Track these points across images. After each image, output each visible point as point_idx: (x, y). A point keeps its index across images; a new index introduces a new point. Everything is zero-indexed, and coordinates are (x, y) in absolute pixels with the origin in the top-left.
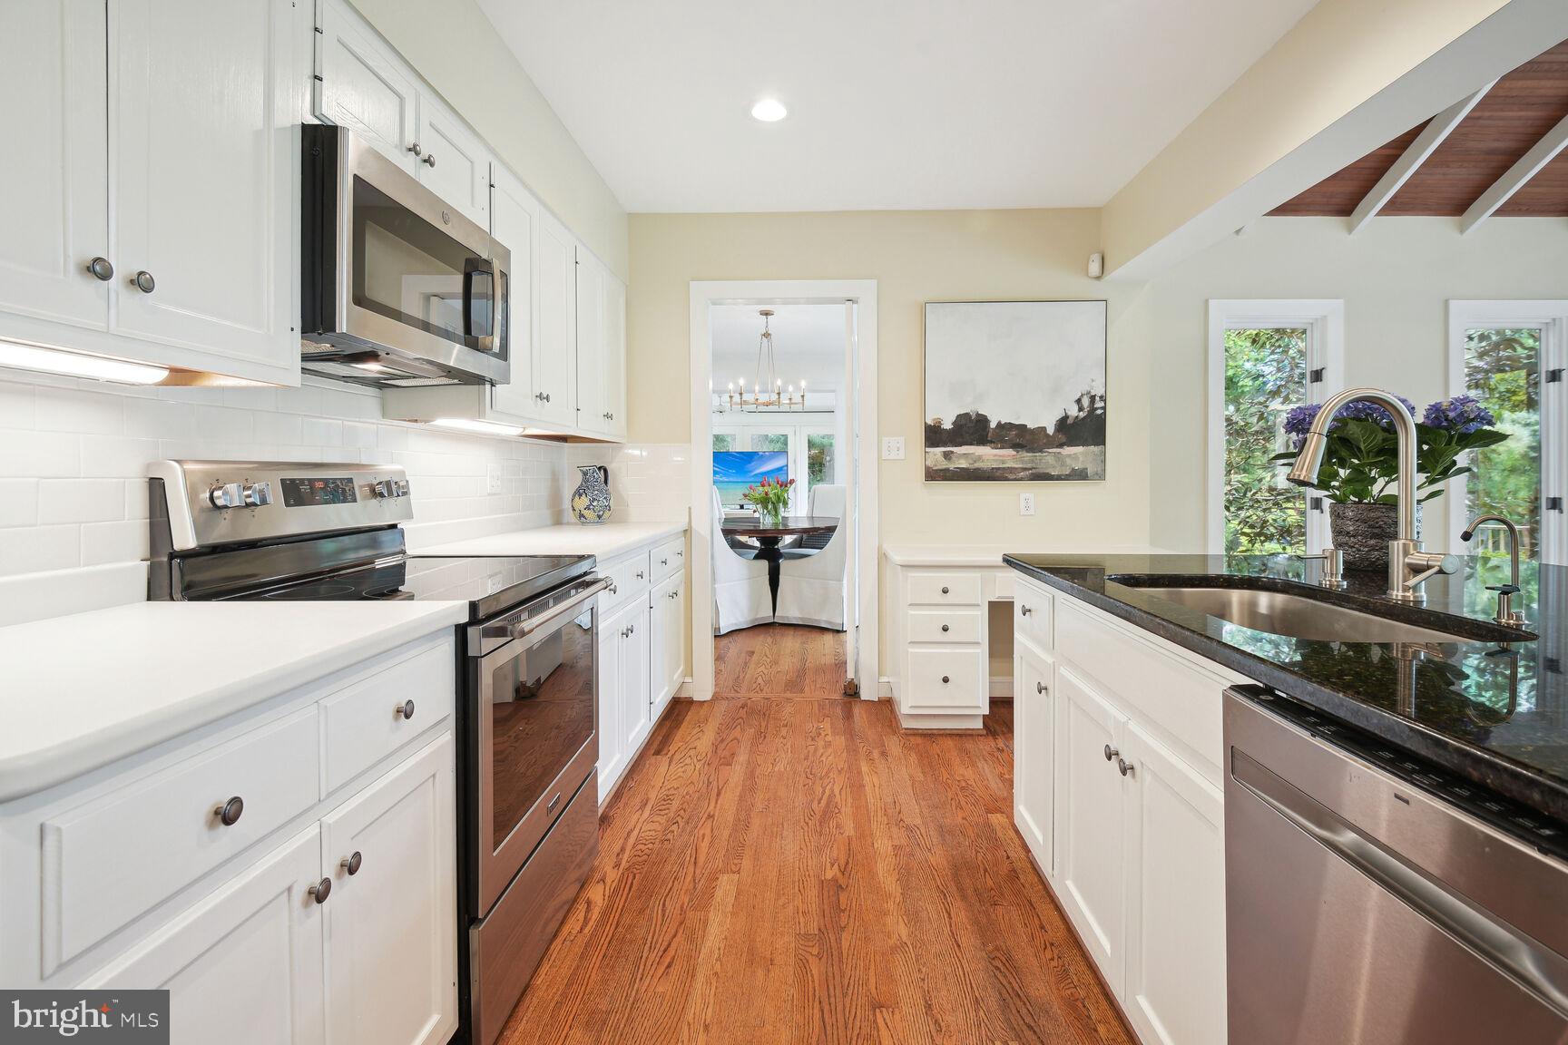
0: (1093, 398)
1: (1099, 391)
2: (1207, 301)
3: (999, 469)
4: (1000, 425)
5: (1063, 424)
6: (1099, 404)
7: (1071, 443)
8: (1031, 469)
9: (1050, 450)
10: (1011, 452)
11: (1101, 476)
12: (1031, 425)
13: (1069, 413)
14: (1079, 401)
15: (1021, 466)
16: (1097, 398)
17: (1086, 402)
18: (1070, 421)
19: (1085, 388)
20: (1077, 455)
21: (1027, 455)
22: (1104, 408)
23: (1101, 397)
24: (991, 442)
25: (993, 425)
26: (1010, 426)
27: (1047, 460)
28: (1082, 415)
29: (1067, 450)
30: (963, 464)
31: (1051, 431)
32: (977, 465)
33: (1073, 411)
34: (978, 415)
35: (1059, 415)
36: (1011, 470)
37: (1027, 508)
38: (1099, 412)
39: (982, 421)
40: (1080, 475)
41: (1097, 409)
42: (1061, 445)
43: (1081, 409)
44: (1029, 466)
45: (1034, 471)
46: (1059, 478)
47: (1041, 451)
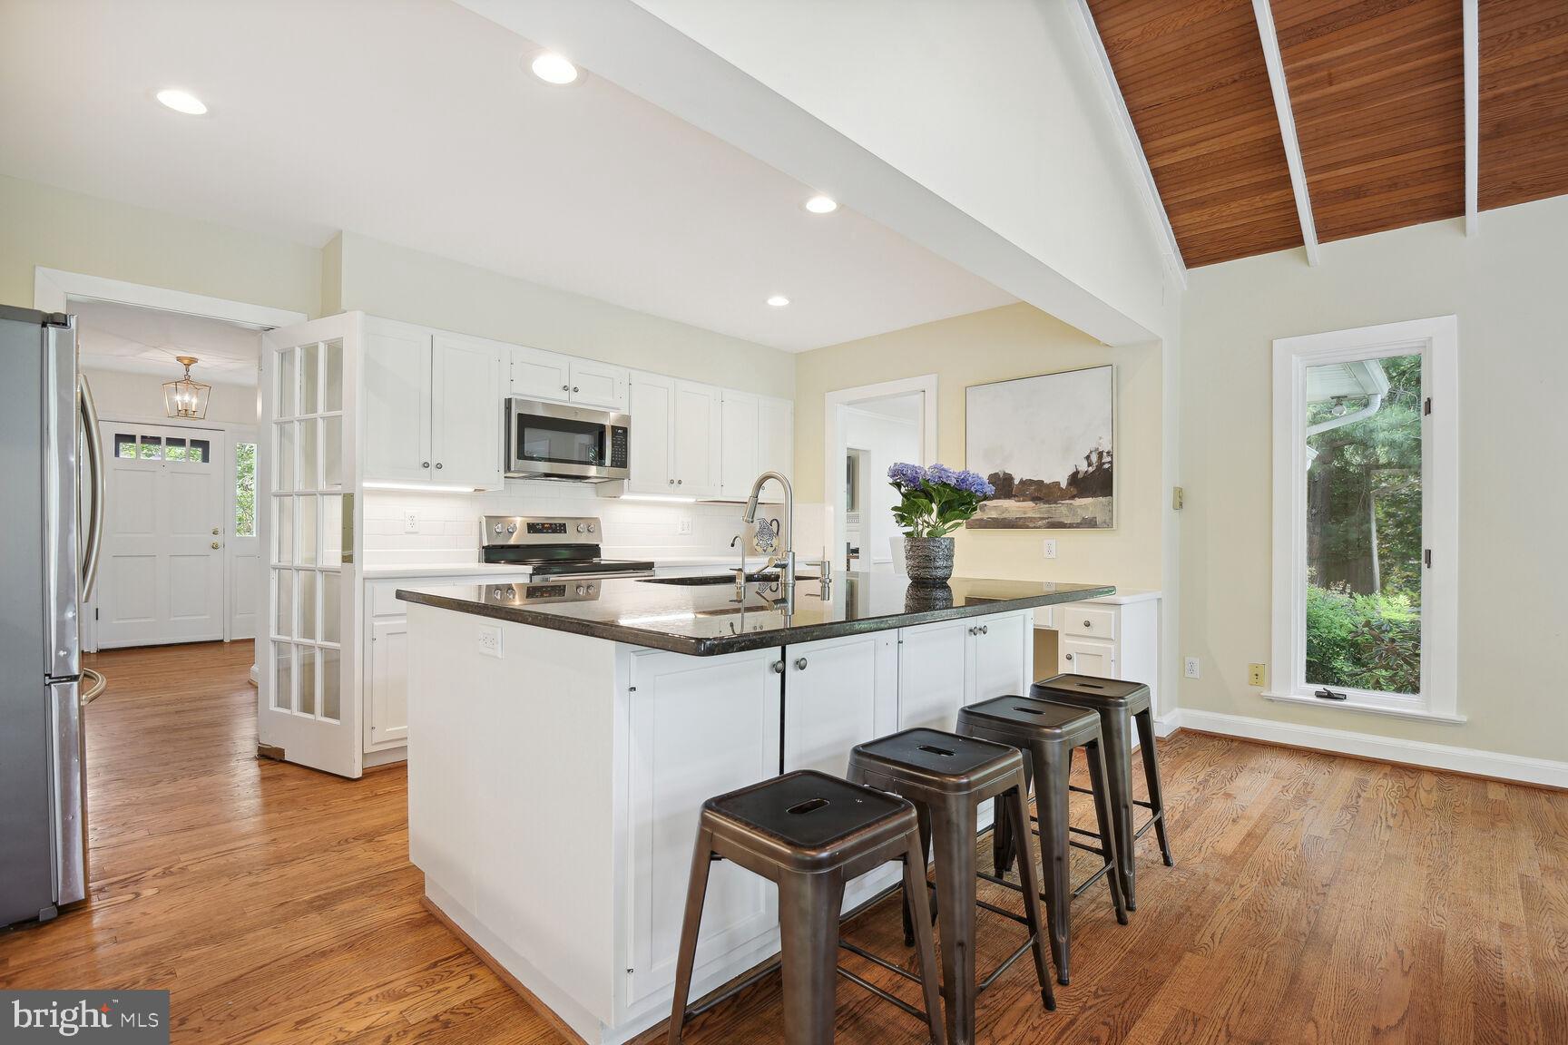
0: (1100, 455)
1: (1106, 447)
3: (1021, 518)
4: (1022, 482)
5: (1074, 479)
6: (1108, 459)
7: (1081, 494)
8: (1047, 518)
9: (1063, 502)
10: (1031, 504)
11: (1108, 524)
12: (1047, 481)
13: (1079, 469)
14: (1088, 458)
15: (1038, 516)
16: (1105, 454)
17: (1094, 458)
18: (1080, 476)
19: (1093, 446)
20: (1087, 505)
21: (1044, 507)
22: (1111, 463)
23: (1108, 453)
24: (1015, 496)
25: (1017, 482)
26: (1031, 482)
27: (1062, 510)
28: (1091, 469)
29: (1078, 502)
30: (994, 515)
31: (1064, 485)
32: (1004, 516)
33: (1083, 467)
34: (1005, 474)
35: (1071, 471)
36: (1032, 519)
37: (1050, 552)
38: (1106, 466)
39: (1008, 478)
40: (1090, 524)
41: (1104, 463)
42: (1073, 497)
43: (1090, 465)
44: (1046, 516)
45: (1050, 520)
46: (1070, 526)
47: (1055, 503)
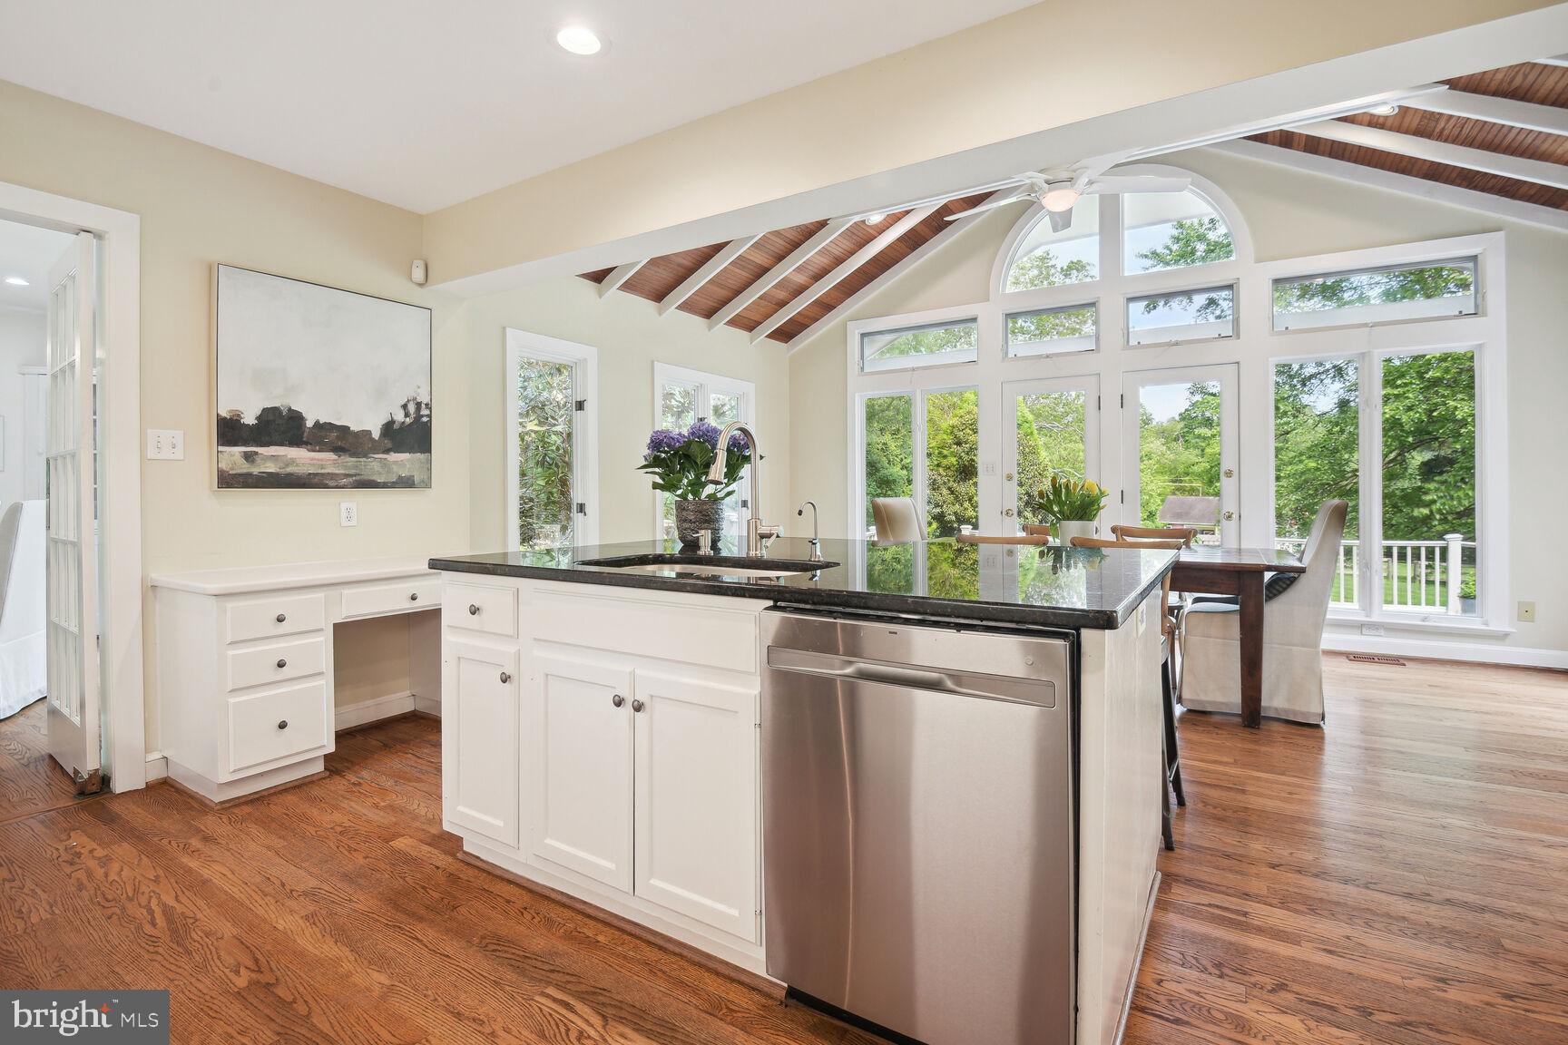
0: (419, 405)
1: (424, 399)
2: (504, 328)
3: (316, 475)
4: (317, 424)
5: (388, 428)
6: (424, 412)
7: (398, 448)
8: (355, 475)
9: (376, 456)
10: (331, 456)
11: (427, 484)
12: (354, 428)
13: (395, 418)
14: (405, 407)
15: (343, 472)
16: (423, 406)
17: (412, 408)
18: (396, 426)
19: (411, 394)
20: (402, 462)
21: (350, 461)
22: (430, 416)
23: (427, 405)
24: (306, 443)
25: (310, 424)
26: (330, 427)
27: (373, 466)
28: (408, 420)
29: (393, 457)
30: (271, 468)
31: (376, 435)
32: (289, 470)
33: (399, 417)
34: (290, 410)
35: (384, 419)
36: (332, 476)
37: (349, 518)
38: (425, 419)
39: (296, 418)
40: (406, 483)
41: (422, 416)
42: (387, 451)
43: (407, 415)
44: (352, 472)
45: (358, 478)
46: (384, 486)
47: (365, 456)
